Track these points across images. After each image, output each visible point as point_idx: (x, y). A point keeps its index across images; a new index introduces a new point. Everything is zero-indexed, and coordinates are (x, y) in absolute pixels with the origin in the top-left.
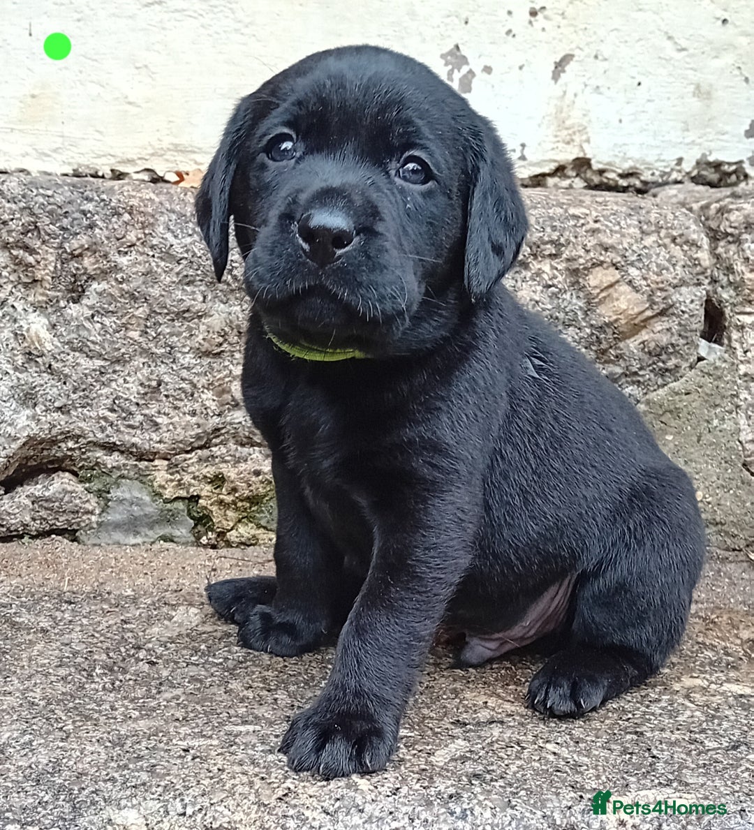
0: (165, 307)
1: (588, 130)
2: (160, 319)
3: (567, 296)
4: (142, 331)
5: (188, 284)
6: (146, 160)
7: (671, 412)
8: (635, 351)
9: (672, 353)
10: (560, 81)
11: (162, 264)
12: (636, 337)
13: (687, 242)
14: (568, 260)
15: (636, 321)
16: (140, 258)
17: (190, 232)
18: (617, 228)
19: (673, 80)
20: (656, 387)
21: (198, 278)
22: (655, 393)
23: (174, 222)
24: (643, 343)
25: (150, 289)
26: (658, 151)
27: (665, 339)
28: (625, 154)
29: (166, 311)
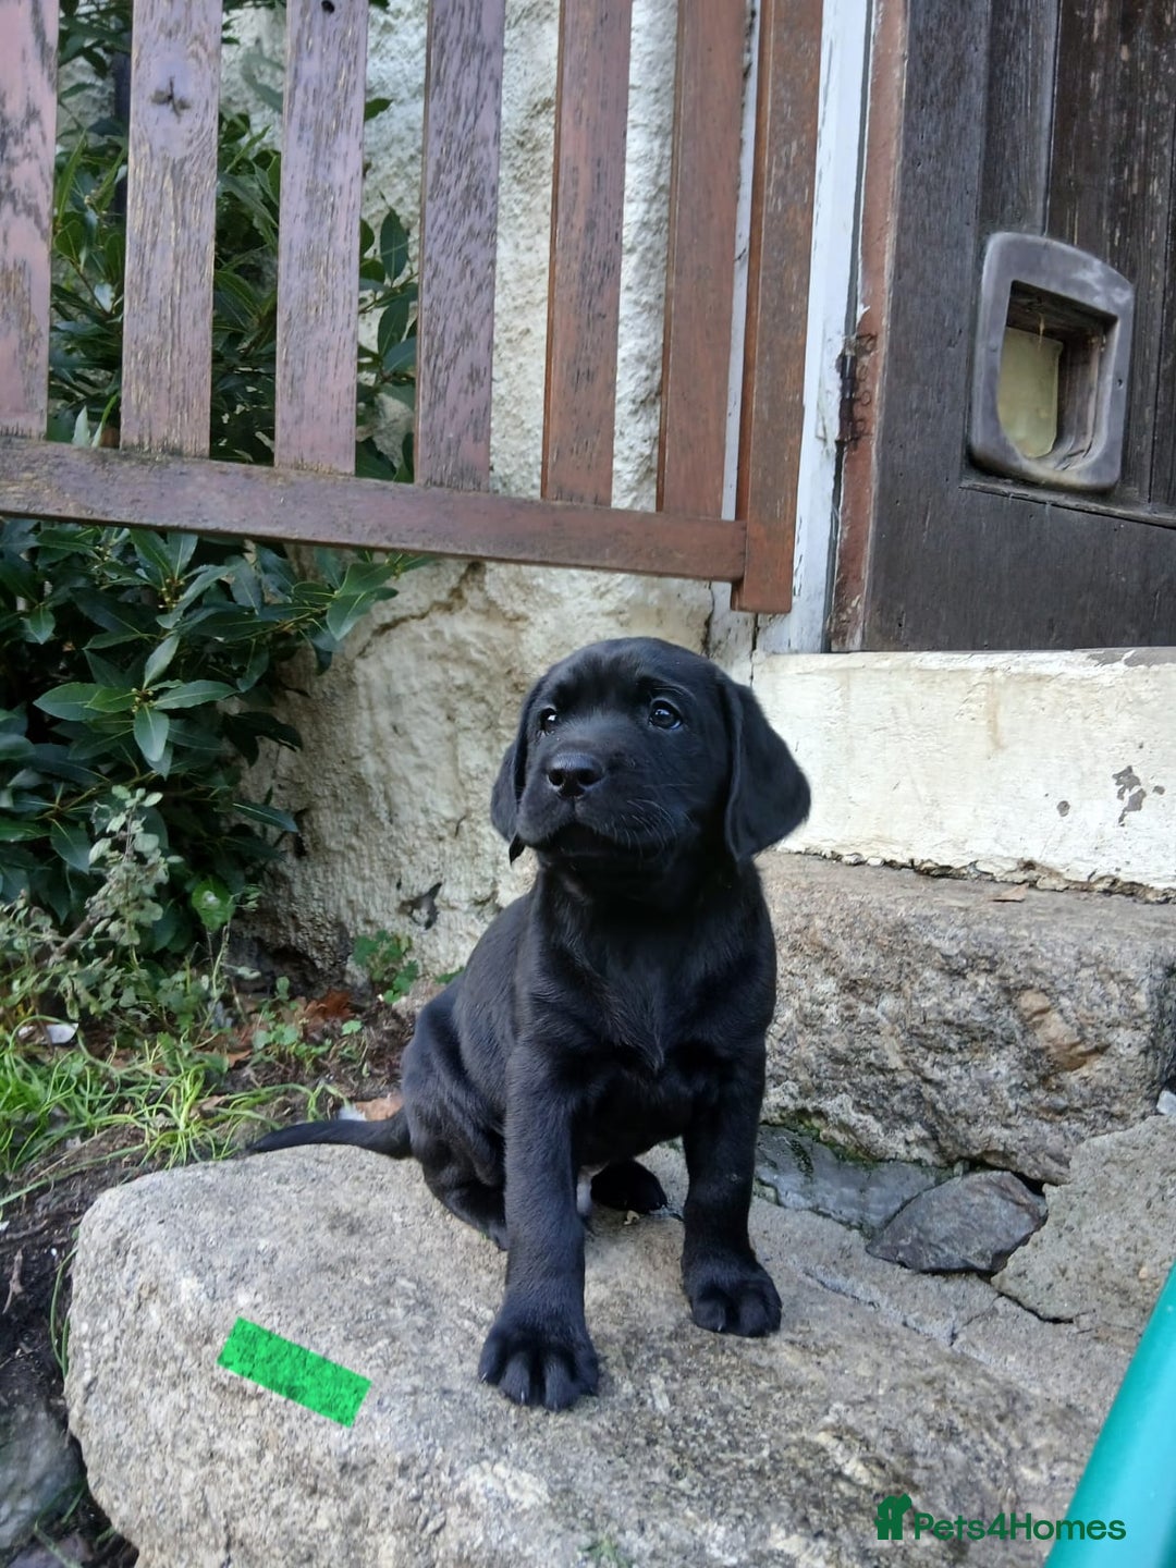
6: (858, 846)
8: (1077, 1086)
9: (1115, 1097)
12: (1076, 1071)
13: (1123, 981)
14: (1001, 978)
15: (1072, 1053)
24: (1084, 1079)
27: (1105, 1080)
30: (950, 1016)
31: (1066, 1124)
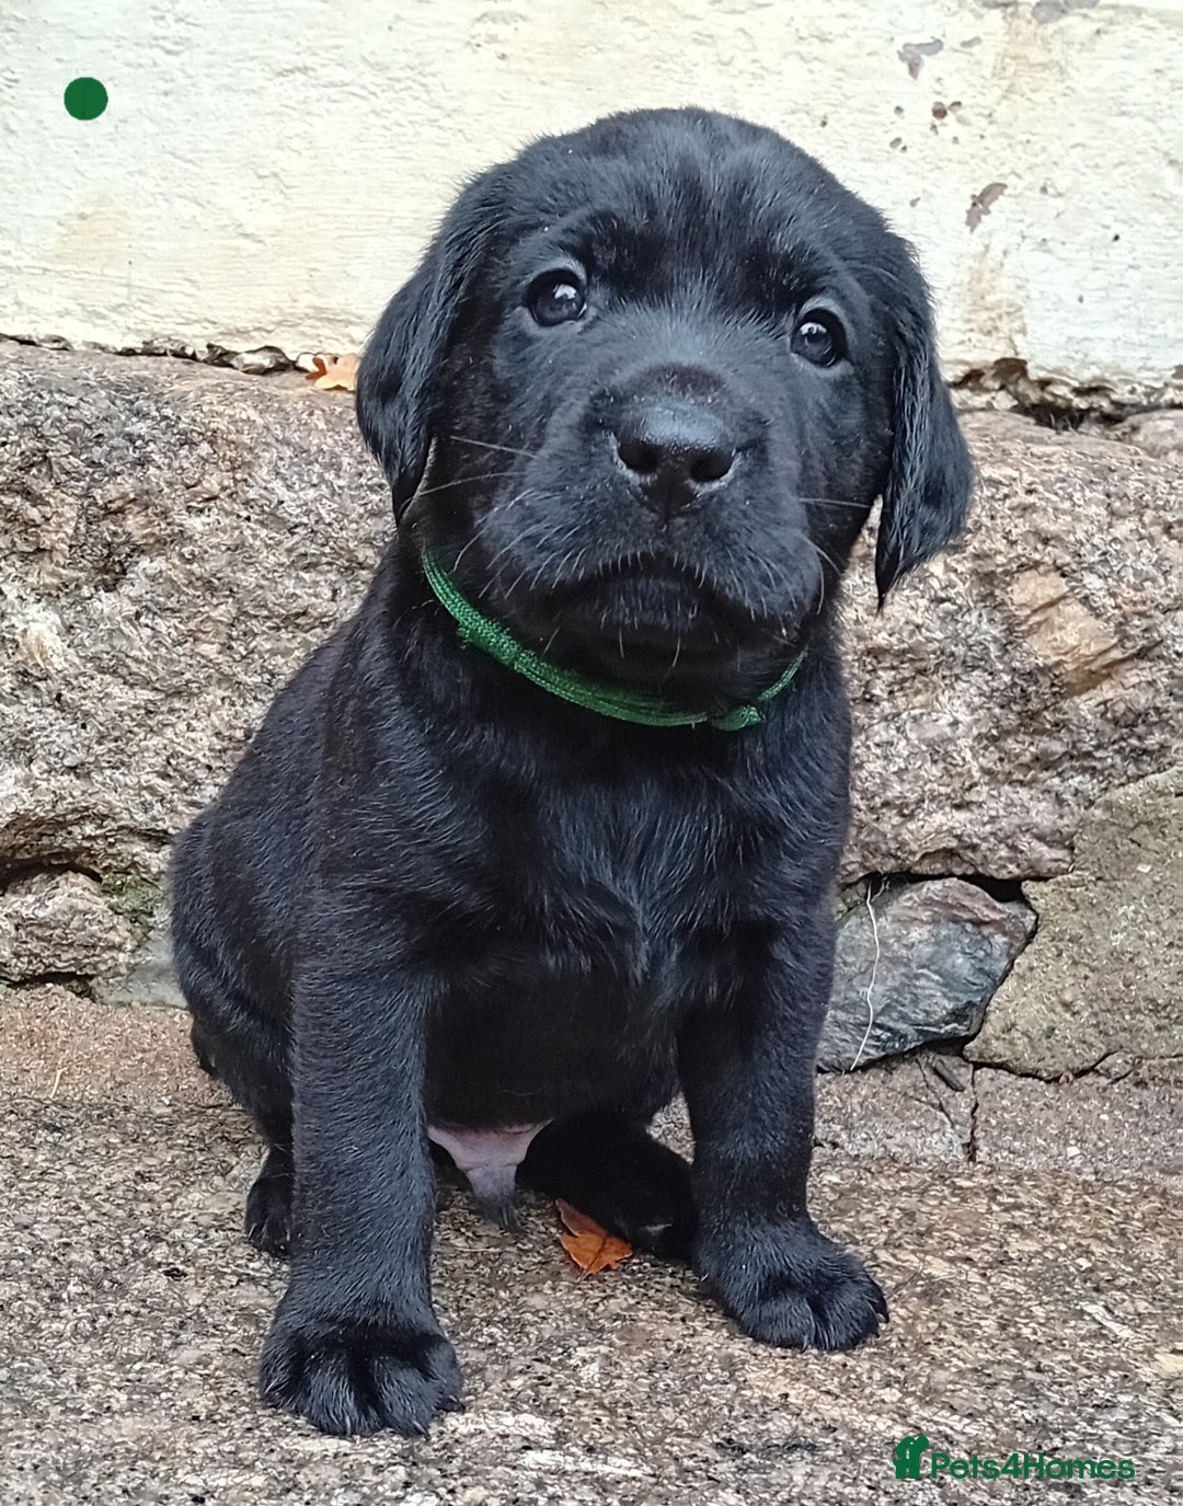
0: (265, 606)
1: (1025, 311)
2: (255, 626)
3: (973, 618)
4: (223, 645)
5: (306, 568)
6: (269, 332)
7: (1149, 824)
8: (1089, 717)
9: (1156, 723)
10: (980, 228)
11: (263, 533)
12: (1092, 693)
14: (977, 557)
15: (1093, 667)
16: (225, 521)
17: (315, 481)
18: (1067, 505)
19: (1173, 232)
20: (1124, 779)
21: (324, 560)
22: (1121, 790)
23: (287, 461)
24: (1105, 703)
25: (239, 575)
26: (1142, 353)
27: (1143, 700)
28: (1086, 355)
29: (266, 613)
30: (881, 639)
31: (1056, 781)
